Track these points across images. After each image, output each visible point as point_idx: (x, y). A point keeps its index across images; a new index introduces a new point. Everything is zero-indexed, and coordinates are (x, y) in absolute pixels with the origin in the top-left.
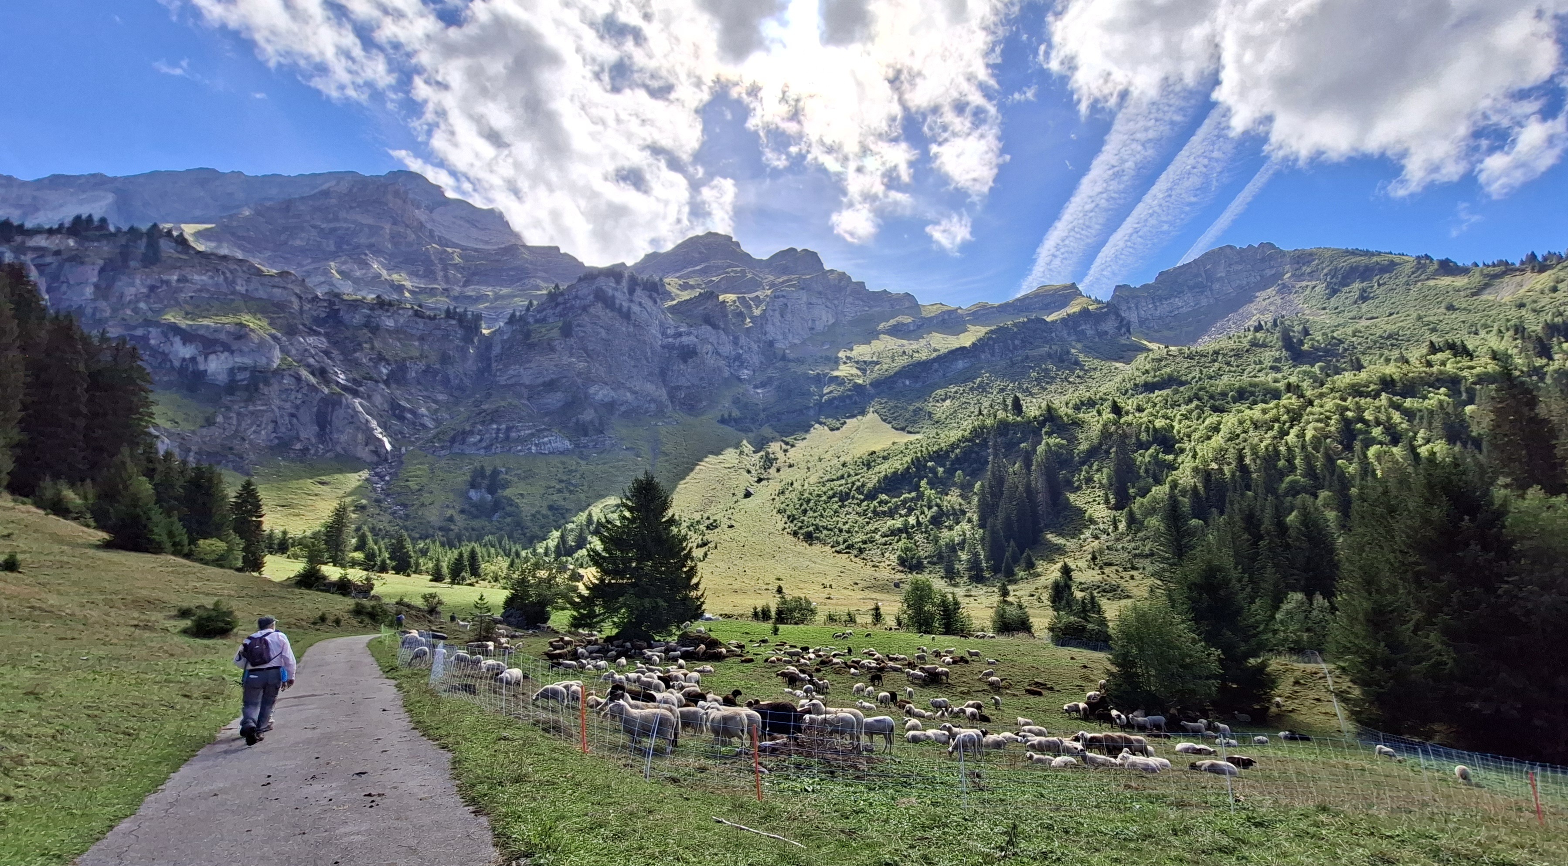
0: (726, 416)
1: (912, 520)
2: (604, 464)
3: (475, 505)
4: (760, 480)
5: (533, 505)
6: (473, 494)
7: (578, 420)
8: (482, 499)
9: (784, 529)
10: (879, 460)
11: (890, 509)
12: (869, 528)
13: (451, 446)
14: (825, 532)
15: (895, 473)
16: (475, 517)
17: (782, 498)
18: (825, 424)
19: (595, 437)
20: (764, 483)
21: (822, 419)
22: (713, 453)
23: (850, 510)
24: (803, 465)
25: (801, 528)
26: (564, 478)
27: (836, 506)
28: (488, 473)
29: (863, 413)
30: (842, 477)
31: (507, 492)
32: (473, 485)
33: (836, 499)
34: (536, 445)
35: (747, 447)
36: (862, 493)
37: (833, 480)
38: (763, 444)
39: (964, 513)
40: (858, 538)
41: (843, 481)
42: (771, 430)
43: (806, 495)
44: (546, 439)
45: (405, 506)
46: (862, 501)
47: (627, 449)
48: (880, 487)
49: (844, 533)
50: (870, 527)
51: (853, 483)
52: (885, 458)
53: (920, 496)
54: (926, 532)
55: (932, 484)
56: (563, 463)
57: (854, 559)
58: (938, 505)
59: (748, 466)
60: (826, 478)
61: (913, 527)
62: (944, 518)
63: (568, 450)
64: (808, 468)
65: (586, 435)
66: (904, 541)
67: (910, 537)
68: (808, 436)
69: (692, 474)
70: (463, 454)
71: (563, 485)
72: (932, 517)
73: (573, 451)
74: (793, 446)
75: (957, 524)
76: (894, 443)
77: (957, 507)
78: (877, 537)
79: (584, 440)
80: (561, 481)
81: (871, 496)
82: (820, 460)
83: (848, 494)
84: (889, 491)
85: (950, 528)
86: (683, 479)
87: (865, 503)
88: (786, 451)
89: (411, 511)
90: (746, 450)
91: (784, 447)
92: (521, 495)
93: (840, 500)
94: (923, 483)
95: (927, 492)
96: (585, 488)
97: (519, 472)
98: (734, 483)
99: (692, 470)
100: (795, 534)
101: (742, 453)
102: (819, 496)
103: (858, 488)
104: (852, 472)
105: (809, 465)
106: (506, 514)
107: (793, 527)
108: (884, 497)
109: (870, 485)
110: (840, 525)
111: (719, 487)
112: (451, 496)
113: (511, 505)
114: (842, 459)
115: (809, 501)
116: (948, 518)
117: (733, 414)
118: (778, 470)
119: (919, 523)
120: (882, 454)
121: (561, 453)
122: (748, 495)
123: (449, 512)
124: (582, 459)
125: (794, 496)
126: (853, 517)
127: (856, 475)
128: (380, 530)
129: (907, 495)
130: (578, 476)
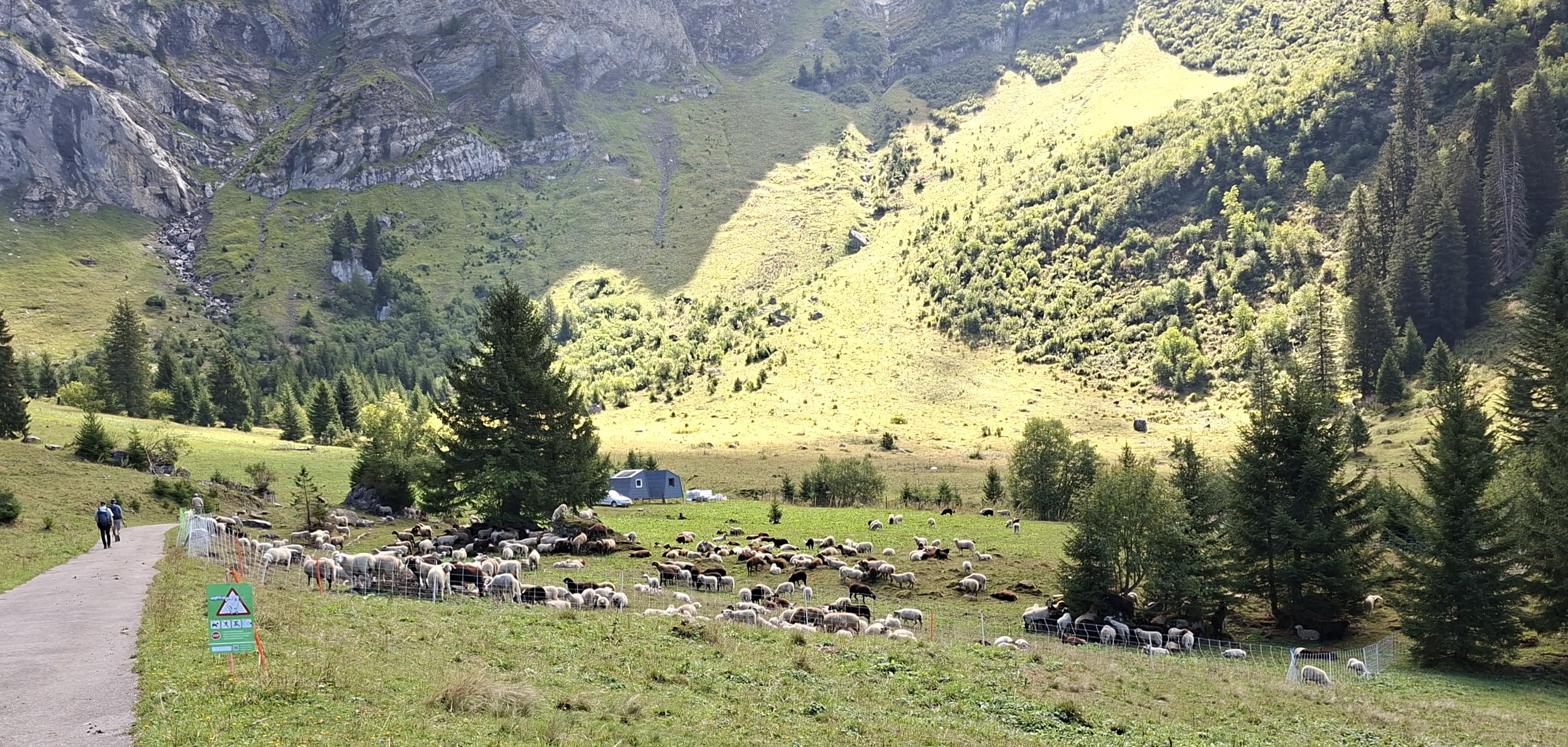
0: (810, 69)
1: (1196, 284)
2: (572, 194)
3: (345, 293)
4: (880, 212)
5: (446, 289)
6: (338, 269)
7: (511, 102)
8: (356, 278)
9: (924, 315)
10: (1138, 149)
11: (1150, 262)
12: (1098, 307)
13: (289, 177)
14: (1006, 319)
15: (1168, 178)
16: (351, 315)
17: (923, 249)
18: (1026, 68)
19: (547, 139)
20: (889, 217)
21: (1022, 57)
22: (782, 157)
23: (1064, 268)
24: (972, 172)
25: (956, 313)
26: (498, 229)
27: (1032, 262)
28: (360, 227)
29: (1116, 32)
30: (1053, 194)
31: (398, 265)
32: (338, 253)
33: (1035, 245)
34: (441, 164)
35: (856, 140)
36: (1092, 229)
37: (1031, 204)
38: (889, 129)
39: (1316, 260)
40: (1073, 329)
41: (1052, 204)
42: (907, 95)
43: (972, 240)
44: (457, 151)
45: (227, 298)
46: (1093, 246)
47: (612, 160)
48: (1132, 213)
49: (1046, 320)
50: (1105, 304)
51: (1075, 208)
52: (1153, 143)
53: (1220, 228)
54: (1223, 310)
55: (1249, 199)
56: (493, 199)
57: (1061, 375)
58: (1259, 248)
59: (857, 182)
60: (1017, 200)
61: (1197, 298)
62: (1269, 276)
63: (500, 170)
64: (983, 178)
65: (530, 136)
66: (1172, 330)
67: (1186, 321)
68: (988, 103)
69: (743, 210)
70: (310, 191)
71: (497, 244)
72: (1243, 275)
73: (510, 172)
74: (953, 128)
75: (1297, 287)
76: (1177, 104)
77: (1302, 248)
78: (1117, 324)
79: (528, 147)
80: (493, 237)
81: (1110, 235)
82: (1010, 157)
83: (1060, 233)
84: (1152, 219)
85: (1282, 298)
86: (726, 219)
87: (1097, 251)
88: (937, 141)
89: (239, 308)
90: (852, 146)
91: (935, 131)
92: (424, 268)
93: (1043, 248)
94: (1230, 197)
95: (1235, 219)
96: (538, 248)
97: (414, 222)
98: (824, 222)
99: (742, 199)
100: (944, 325)
101: (843, 153)
102: (999, 241)
103: (1084, 219)
104: (1075, 182)
105: (986, 170)
106: (402, 307)
107: (940, 311)
108: (1138, 234)
109: (1110, 210)
110: (1039, 303)
111: (795, 231)
112: (301, 274)
113: (408, 289)
114: (1056, 153)
115: (976, 253)
116: (1279, 274)
117: (826, 65)
118: (919, 187)
119: (1211, 290)
120: (1146, 134)
121: (489, 178)
122: (853, 246)
123: (304, 308)
124: (529, 188)
125: (946, 244)
126: (1068, 284)
127: (1084, 187)
128: (194, 345)
129: (1191, 228)
130: (523, 223)
